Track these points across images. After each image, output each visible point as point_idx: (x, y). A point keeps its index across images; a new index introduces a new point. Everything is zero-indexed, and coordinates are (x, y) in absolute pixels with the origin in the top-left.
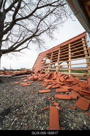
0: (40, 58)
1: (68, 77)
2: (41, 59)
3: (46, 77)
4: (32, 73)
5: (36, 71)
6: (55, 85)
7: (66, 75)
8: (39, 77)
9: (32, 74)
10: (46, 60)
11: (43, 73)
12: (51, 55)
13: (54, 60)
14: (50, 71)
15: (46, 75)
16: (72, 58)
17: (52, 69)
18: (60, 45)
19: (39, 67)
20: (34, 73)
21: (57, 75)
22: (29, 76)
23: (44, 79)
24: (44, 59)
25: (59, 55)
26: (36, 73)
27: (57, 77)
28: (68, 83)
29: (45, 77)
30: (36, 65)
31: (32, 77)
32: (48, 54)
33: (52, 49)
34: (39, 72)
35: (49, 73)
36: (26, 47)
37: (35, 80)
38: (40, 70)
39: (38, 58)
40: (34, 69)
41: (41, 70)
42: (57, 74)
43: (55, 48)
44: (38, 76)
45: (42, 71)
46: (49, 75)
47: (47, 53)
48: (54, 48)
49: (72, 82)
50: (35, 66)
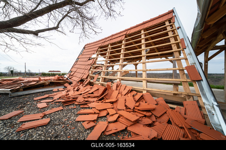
0: (85, 54)
1: (142, 96)
2: (88, 56)
3: (96, 94)
4: (67, 82)
5: (75, 79)
6: (116, 121)
7: (137, 91)
8: (79, 92)
9: (66, 85)
10: (97, 59)
11: (91, 84)
12: (106, 50)
13: (113, 60)
14: (105, 80)
15: (95, 88)
16: (148, 57)
17: (108, 77)
18: (125, 31)
19: (82, 71)
20: (70, 83)
21: (118, 91)
22: (58, 91)
23: (90, 99)
24: (94, 56)
25: (122, 50)
26: (74, 83)
27: (120, 95)
28: (145, 113)
29: (92, 93)
30: (76, 66)
31: (64, 93)
32: (101, 47)
33: (110, 38)
34: (82, 81)
35: (102, 85)
36: (56, 28)
37: (68, 102)
38: (85, 77)
39: (81, 54)
40: (72, 74)
41: (87, 78)
42: (119, 88)
43: (116, 36)
44: (78, 90)
45: (89, 79)
46: (102, 89)
47: (100, 45)
48: (112, 36)
49: (154, 110)
50: (74, 70)
